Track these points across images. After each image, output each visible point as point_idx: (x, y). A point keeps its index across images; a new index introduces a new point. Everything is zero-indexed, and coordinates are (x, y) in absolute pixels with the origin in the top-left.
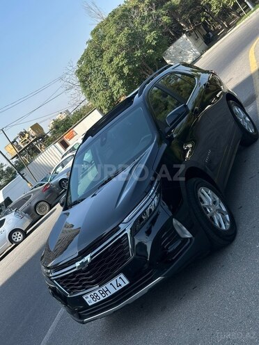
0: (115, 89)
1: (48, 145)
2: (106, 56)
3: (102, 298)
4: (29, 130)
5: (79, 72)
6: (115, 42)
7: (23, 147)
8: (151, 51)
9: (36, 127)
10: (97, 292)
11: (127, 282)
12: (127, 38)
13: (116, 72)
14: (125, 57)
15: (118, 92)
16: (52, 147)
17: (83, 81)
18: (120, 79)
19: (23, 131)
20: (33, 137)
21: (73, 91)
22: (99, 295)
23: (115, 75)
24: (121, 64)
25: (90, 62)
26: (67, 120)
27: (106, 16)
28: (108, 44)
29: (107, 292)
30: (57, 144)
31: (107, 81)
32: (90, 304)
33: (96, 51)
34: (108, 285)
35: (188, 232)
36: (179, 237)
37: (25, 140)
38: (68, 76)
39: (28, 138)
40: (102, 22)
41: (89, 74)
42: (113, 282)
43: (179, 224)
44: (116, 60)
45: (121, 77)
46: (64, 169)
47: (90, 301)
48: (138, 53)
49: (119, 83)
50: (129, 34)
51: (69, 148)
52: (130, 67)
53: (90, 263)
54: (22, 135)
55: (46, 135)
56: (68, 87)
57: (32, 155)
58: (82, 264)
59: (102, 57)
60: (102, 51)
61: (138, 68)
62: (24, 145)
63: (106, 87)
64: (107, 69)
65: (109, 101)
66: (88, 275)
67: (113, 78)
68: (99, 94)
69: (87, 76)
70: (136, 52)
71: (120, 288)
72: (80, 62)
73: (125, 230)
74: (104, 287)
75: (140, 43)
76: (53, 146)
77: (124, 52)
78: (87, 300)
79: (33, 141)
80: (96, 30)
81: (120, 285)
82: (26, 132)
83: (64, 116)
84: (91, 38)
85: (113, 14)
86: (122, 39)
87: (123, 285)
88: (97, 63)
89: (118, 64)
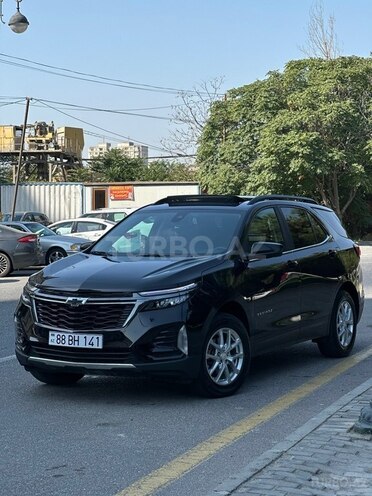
0: (254, 179)
1: (71, 178)
2: (284, 118)
3: (66, 345)
4: (60, 130)
5: (219, 106)
6: (314, 107)
7: (27, 148)
8: (359, 168)
9: (75, 135)
10: (67, 335)
11: (100, 347)
12: (339, 118)
13: (277, 154)
14: (310, 145)
15: (255, 189)
16: (76, 188)
17: (213, 126)
18: (274, 170)
19: (49, 124)
20: (56, 147)
21: (185, 127)
22: (67, 340)
23: (273, 157)
24: (294, 149)
25: (251, 106)
26: (135, 164)
27: (334, 56)
28: (299, 102)
29: (76, 343)
30: (89, 191)
31: (252, 157)
32: (50, 343)
33: (274, 96)
34: (82, 337)
35: (186, 349)
36: (176, 344)
37: (41, 142)
38: (196, 98)
39: (48, 142)
40: (321, 60)
41: (232, 122)
42: (89, 337)
43: (185, 335)
44: (292, 137)
45: (280, 168)
46: (74, 235)
47: (53, 340)
48: (337, 154)
49: (268, 176)
50: (347, 114)
51: (103, 211)
52: (306, 165)
53: (83, 305)
54: (42, 128)
55: (81, 160)
56: (181, 116)
57: (28, 173)
58: (75, 301)
59: (275, 115)
60: (284, 106)
61: (319, 176)
62: (31, 146)
63: (242, 165)
64: (267, 139)
65: (229, 191)
66: (72, 315)
67: (264, 160)
68: (223, 167)
69: (226, 123)
70: (335, 150)
71: (90, 347)
72: (234, 93)
73: (135, 301)
74: (76, 336)
75: (353, 141)
76: (79, 187)
77: (315, 135)
78: (51, 338)
79: (51, 154)
80: (299, 65)
81: (92, 345)
82: (51, 129)
83: (132, 154)
84: (281, 71)
85: (348, 62)
86: (329, 112)
87: (95, 347)
88: (259, 117)
89: (291, 145)
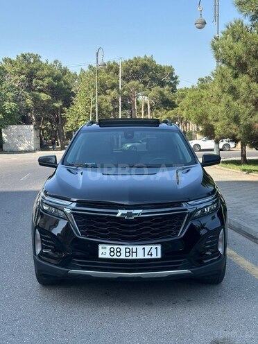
3: (123, 257)
10: (123, 248)
11: (159, 256)
22: (123, 252)
29: (134, 254)
32: (101, 256)
34: (140, 248)
42: (147, 248)
47: (105, 253)
58: (130, 214)
71: (149, 257)
74: (134, 248)
78: (101, 251)
81: (151, 255)
87: (154, 256)
